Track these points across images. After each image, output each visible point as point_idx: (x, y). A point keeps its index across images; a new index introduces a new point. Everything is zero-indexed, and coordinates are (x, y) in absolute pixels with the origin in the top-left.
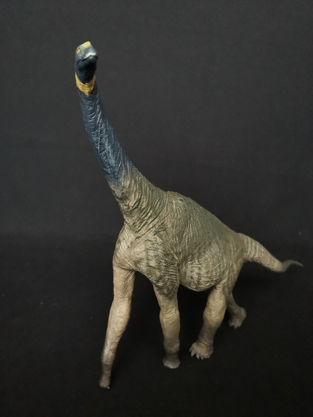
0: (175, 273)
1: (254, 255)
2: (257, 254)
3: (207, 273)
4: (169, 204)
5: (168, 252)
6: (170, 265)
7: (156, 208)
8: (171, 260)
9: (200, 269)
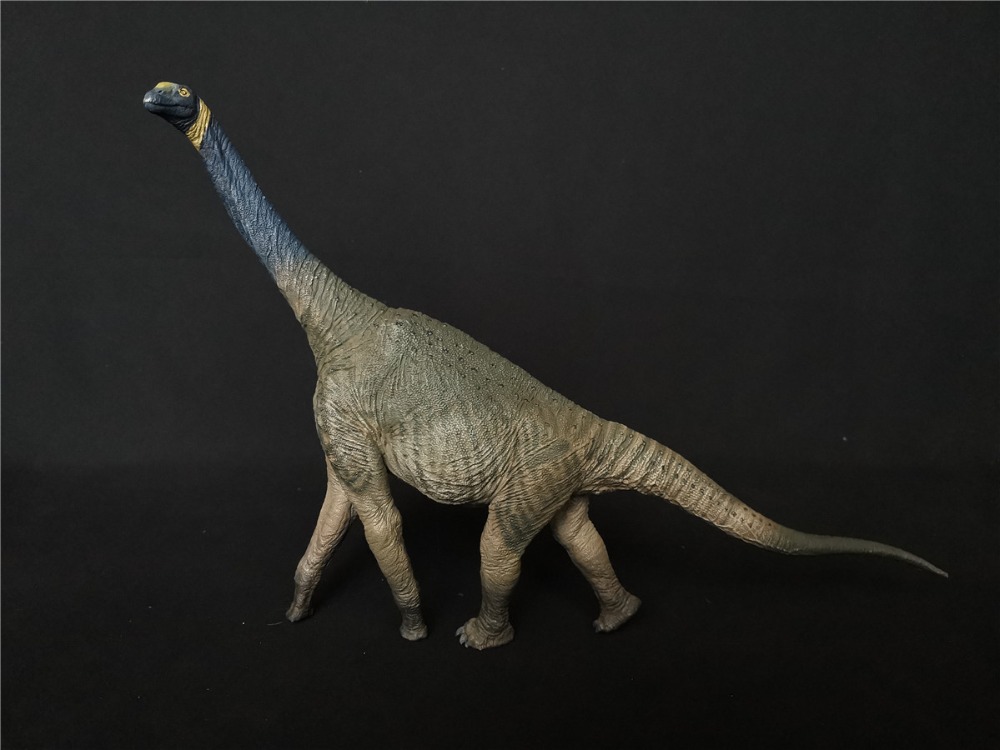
0: (360, 448)
1: (644, 479)
2: (654, 476)
3: (432, 464)
4: (373, 329)
5: (345, 407)
6: (349, 431)
7: (342, 331)
8: (353, 423)
9: (416, 453)
